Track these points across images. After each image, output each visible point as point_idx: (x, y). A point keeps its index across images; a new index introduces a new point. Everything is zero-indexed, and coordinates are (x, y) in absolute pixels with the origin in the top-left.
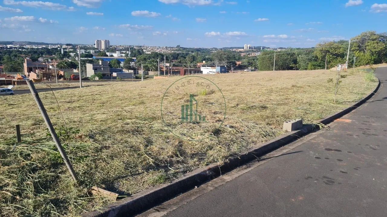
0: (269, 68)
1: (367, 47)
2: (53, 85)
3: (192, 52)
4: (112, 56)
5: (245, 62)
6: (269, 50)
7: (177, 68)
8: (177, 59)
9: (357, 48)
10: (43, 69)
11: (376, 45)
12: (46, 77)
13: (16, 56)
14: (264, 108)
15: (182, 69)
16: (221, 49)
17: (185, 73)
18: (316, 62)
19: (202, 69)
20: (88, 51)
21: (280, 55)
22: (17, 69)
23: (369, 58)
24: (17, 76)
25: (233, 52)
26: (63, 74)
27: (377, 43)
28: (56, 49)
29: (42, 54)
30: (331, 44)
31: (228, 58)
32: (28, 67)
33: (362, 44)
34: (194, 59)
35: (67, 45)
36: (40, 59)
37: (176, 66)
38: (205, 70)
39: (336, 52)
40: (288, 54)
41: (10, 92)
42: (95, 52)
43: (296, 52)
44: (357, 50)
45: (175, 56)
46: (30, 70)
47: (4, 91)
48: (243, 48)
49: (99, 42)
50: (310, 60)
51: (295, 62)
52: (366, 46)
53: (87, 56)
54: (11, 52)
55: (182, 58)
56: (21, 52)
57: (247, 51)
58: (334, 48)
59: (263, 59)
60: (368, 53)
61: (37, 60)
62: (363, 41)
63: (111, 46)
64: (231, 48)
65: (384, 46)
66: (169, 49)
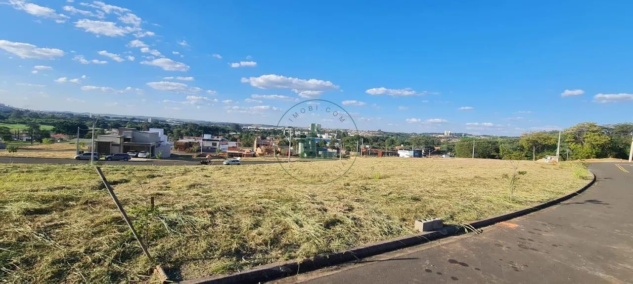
0: (468, 155)
1: (586, 139)
2: (272, 159)
3: (392, 136)
5: (444, 147)
6: (471, 137)
7: (377, 150)
8: (377, 141)
9: (574, 140)
10: (266, 146)
11: (598, 138)
12: (268, 152)
13: (252, 135)
14: (416, 199)
15: (380, 151)
16: (421, 135)
17: (383, 154)
19: (399, 152)
21: (479, 143)
22: (249, 145)
23: (589, 151)
24: (247, 150)
25: (433, 137)
27: (599, 135)
29: (270, 134)
30: (538, 134)
31: (426, 143)
32: (257, 144)
33: (579, 135)
34: (393, 142)
36: (268, 138)
37: (375, 148)
38: (402, 153)
39: (546, 143)
40: (489, 143)
41: (238, 163)
43: (499, 140)
44: (573, 142)
45: (376, 139)
46: (258, 146)
47: (234, 161)
48: (444, 134)
51: (497, 150)
52: (584, 138)
54: (249, 132)
55: (382, 141)
56: (256, 132)
57: (448, 138)
58: (543, 138)
59: (461, 146)
60: (587, 146)
61: (265, 138)
62: (580, 132)
64: (430, 134)
65: (609, 139)
66: (371, 133)
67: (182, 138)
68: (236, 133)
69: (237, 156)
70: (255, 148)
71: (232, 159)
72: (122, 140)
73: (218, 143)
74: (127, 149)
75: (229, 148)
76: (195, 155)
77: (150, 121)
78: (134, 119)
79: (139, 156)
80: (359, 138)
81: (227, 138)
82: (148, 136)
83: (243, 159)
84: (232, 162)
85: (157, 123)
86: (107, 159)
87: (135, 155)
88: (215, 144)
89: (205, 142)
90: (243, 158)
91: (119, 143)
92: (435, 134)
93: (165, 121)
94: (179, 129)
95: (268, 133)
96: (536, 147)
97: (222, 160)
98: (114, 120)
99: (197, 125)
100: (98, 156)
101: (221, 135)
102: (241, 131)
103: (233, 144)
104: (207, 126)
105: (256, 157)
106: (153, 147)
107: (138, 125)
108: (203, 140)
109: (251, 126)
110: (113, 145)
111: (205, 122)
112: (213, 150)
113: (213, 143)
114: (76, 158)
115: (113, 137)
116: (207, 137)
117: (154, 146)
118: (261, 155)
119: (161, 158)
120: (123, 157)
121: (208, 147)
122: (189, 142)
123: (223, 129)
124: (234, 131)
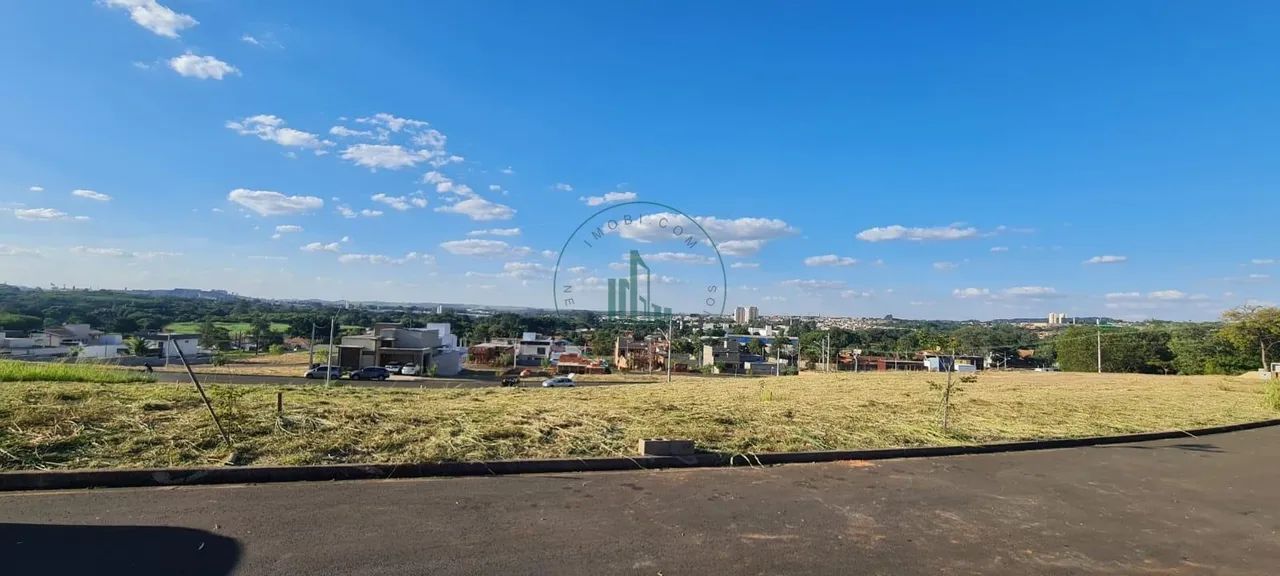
0: (1088, 367)
3: (919, 327)
4: (758, 334)
5: (1044, 352)
6: (1120, 325)
7: (877, 358)
8: (879, 340)
10: (638, 352)
12: (638, 364)
13: (617, 332)
15: (883, 360)
16: (989, 323)
17: (889, 366)
18: (1229, 358)
19: (926, 362)
20: (720, 325)
21: (1114, 337)
22: (604, 351)
24: (596, 362)
25: (1018, 328)
26: (663, 361)
28: (674, 322)
29: (653, 330)
31: (998, 341)
32: (619, 349)
35: (692, 315)
36: (648, 337)
37: (873, 355)
40: (1144, 336)
41: (569, 384)
42: (730, 326)
45: (877, 336)
46: (622, 353)
47: (562, 381)
48: (1047, 321)
49: (740, 311)
50: (1211, 352)
51: (1166, 355)
53: (715, 333)
54: (612, 326)
55: (890, 340)
56: (625, 327)
57: (1058, 328)
59: (1069, 345)
61: (643, 339)
63: (760, 317)
64: (1014, 321)
66: (869, 322)
67: (488, 341)
68: (589, 328)
70: (617, 358)
71: (560, 377)
72: (379, 344)
73: (548, 349)
75: (563, 358)
76: (501, 371)
77: (439, 311)
78: (413, 308)
79: (403, 371)
80: (839, 334)
81: (568, 339)
82: (419, 336)
84: (559, 381)
85: (449, 315)
86: (352, 378)
87: (397, 370)
88: (541, 351)
89: (525, 346)
90: (584, 376)
91: (374, 349)
92: (1025, 320)
93: (465, 312)
94: (486, 325)
95: (648, 328)
96: (1266, 342)
97: (543, 379)
98: (383, 311)
99: (517, 316)
100: (340, 371)
101: (558, 335)
102: (598, 326)
103: (577, 350)
104: (535, 316)
105: (611, 373)
106: (426, 357)
107: (413, 318)
108: (523, 343)
110: (364, 353)
111: (535, 310)
112: (537, 361)
113: (539, 349)
114: (308, 375)
115: (367, 341)
116: (528, 337)
117: (429, 354)
118: (623, 370)
119: (435, 376)
120: (376, 374)
121: (530, 357)
122: (497, 348)
123: (564, 323)
124: (586, 327)
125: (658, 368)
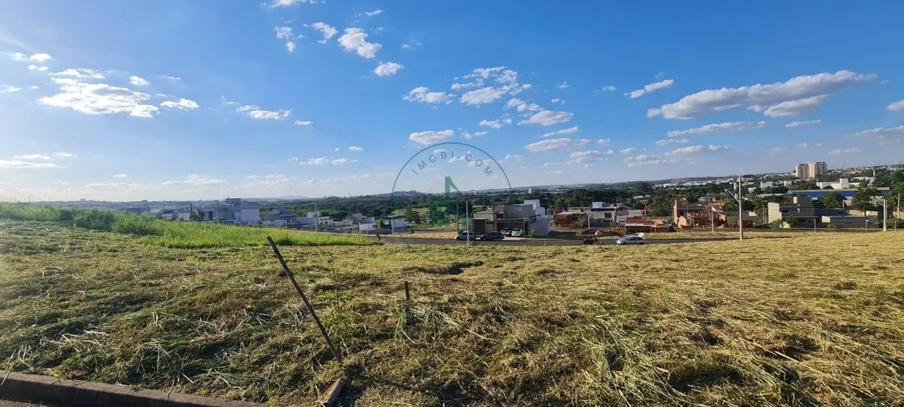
2: (706, 234)
4: (830, 187)
10: (697, 212)
12: (700, 222)
13: (670, 197)
20: (781, 182)
22: (664, 213)
24: (659, 221)
26: (724, 220)
28: (728, 183)
29: (705, 192)
32: (678, 210)
35: (745, 177)
36: (702, 199)
41: (641, 241)
42: (793, 183)
46: (681, 213)
47: (634, 239)
49: (804, 168)
53: (775, 190)
54: (666, 192)
56: (678, 192)
61: (697, 201)
63: (830, 171)
67: (566, 210)
68: (644, 195)
69: (639, 231)
70: (676, 218)
71: (631, 236)
72: (495, 215)
73: (613, 213)
74: (501, 226)
75: (629, 220)
76: (579, 232)
77: (530, 192)
78: (514, 191)
79: (512, 234)
81: (628, 205)
82: (520, 209)
83: (651, 234)
84: (631, 240)
85: (537, 194)
86: (482, 239)
87: (508, 233)
88: (608, 215)
89: (595, 213)
91: (493, 220)
93: (547, 190)
94: (562, 198)
95: (703, 191)
97: (616, 237)
99: (585, 190)
101: (619, 202)
102: (652, 192)
103: (638, 213)
104: (598, 190)
105: (674, 231)
106: (526, 224)
107: (513, 197)
108: (593, 210)
109: (669, 183)
110: (487, 223)
111: (597, 185)
112: (606, 223)
113: (606, 214)
115: (487, 215)
116: (596, 205)
117: (528, 222)
118: (684, 227)
119: (534, 237)
120: (496, 236)
121: (599, 221)
122: (574, 215)
123: (623, 192)
124: (641, 194)
125: (720, 225)
